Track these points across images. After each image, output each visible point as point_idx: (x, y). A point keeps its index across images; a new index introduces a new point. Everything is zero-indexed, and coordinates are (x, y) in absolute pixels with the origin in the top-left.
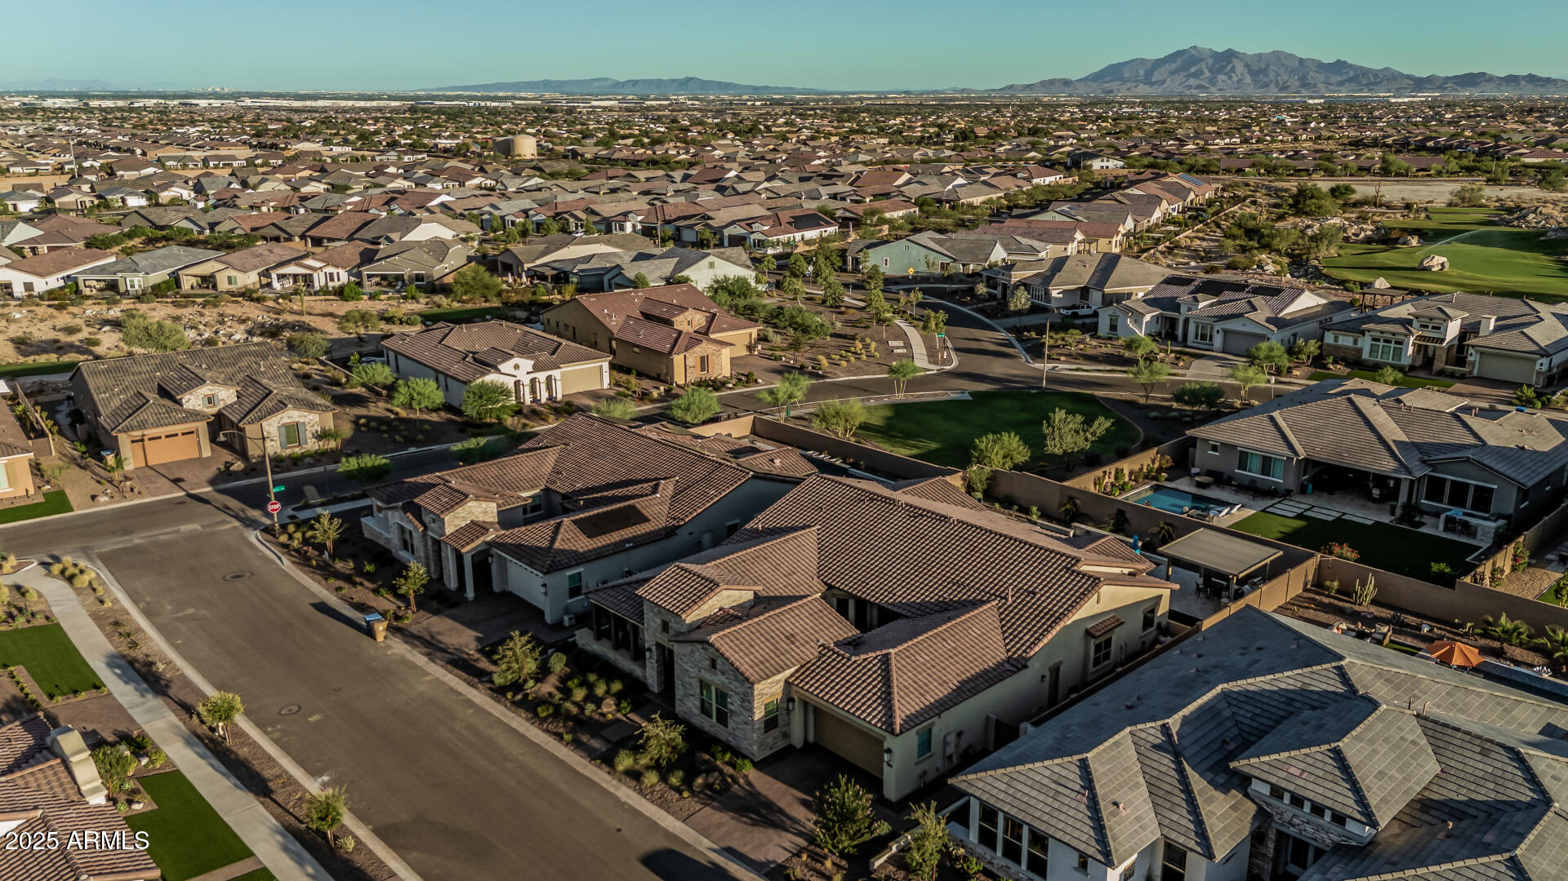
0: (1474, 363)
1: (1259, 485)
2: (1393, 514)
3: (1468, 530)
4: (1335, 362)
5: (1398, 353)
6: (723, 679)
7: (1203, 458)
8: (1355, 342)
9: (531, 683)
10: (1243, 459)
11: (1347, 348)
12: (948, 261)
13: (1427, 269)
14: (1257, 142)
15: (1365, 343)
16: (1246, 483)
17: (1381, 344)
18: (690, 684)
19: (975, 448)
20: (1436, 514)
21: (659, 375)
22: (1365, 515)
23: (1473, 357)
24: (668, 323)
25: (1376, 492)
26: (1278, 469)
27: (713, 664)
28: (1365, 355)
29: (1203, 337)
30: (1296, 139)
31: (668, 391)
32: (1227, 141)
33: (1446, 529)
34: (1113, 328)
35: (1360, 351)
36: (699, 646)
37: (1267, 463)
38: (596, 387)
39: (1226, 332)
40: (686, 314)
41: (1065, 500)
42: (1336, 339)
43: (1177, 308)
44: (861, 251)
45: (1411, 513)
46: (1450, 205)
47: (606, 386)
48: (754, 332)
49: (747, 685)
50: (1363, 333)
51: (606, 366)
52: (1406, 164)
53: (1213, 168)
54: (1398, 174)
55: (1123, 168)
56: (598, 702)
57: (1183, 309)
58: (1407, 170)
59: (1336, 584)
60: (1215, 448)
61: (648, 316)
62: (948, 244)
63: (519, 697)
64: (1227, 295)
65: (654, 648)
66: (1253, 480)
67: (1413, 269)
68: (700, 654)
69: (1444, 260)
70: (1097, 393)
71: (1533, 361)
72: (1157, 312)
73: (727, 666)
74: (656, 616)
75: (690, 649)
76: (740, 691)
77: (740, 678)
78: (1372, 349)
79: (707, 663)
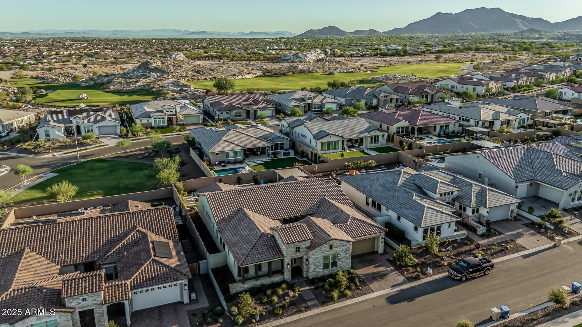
0: (183, 120)
2: (269, 157)
3: (288, 154)
4: (147, 129)
5: (163, 122)
7: (214, 158)
8: (148, 121)
9: (255, 311)
11: (146, 124)
15: (152, 121)
17: (157, 119)
18: (318, 262)
23: (182, 118)
26: (238, 154)
28: (153, 125)
33: (284, 156)
35: (151, 123)
36: (325, 244)
37: (235, 153)
39: (99, 127)
42: (141, 121)
43: (71, 122)
46: (12, 78)
49: (348, 244)
50: (151, 117)
56: (287, 295)
57: (74, 122)
60: (217, 154)
63: (258, 318)
64: (84, 114)
65: (290, 263)
67: (76, 99)
68: (325, 247)
69: (86, 95)
70: (98, 157)
71: (199, 116)
72: (63, 125)
73: (339, 242)
74: (293, 248)
75: (319, 248)
76: (344, 248)
77: (345, 243)
78: (155, 122)
79: (328, 249)
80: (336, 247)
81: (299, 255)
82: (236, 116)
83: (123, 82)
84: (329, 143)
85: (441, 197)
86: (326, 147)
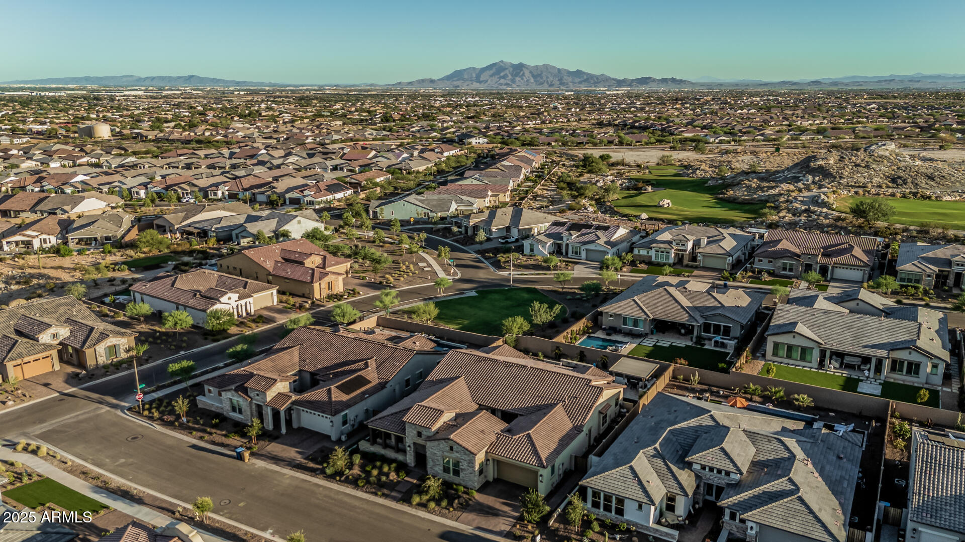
0: (700, 261)
1: (633, 332)
2: (692, 341)
3: (723, 345)
4: (640, 263)
5: (668, 258)
6: (457, 455)
7: (606, 321)
8: (648, 253)
9: (347, 471)
10: (625, 320)
11: (644, 256)
12: (428, 211)
13: (661, 206)
14: (550, 123)
15: (653, 253)
16: (628, 331)
17: (660, 253)
18: (437, 460)
19: (503, 325)
20: (710, 339)
21: (304, 294)
22: (682, 342)
23: (700, 258)
24: (302, 263)
25: (683, 331)
26: (641, 324)
27: (451, 448)
28: (653, 259)
29: (576, 253)
30: (569, 121)
31: (313, 303)
32: (534, 122)
33: (715, 346)
34: (532, 250)
35: (650, 257)
36: (443, 441)
37: (636, 322)
38: (270, 304)
39: (587, 250)
40: (311, 258)
41: (555, 348)
42: (639, 252)
43: (562, 239)
44: (377, 207)
45: (700, 340)
46: (658, 164)
47: (275, 303)
48: (349, 265)
49: (472, 456)
50: (651, 248)
51: (275, 292)
52: (630, 139)
53: (536, 143)
54: (627, 145)
55: (488, 143)
56: (387, 475)
57: (565, 239)
58: (631, 142)
59: (682, 377)
60: (611, 316)
61: (287, 260)
62: (426, 202)
63: (343, 478)
64: (584, 231)
65: (412, 446)
66: (631, 330)
67: (655, 206)
68: (444, 445)
69: (669, 201)
70: (537, 287)
71: (726, 258)
72: (552, 241)
73: (460, 449)
74: (414, 429)
75: (436, 443)
76: (467, 458)
77: (468, 453)
78: (656, 256)
79: (448, 449)
80: (457, 452)
81: (420, 441)
82: (785, 269)
83: (754, 185)
84: (790, 348)
85: (703, 471)
86: (783, 352)
